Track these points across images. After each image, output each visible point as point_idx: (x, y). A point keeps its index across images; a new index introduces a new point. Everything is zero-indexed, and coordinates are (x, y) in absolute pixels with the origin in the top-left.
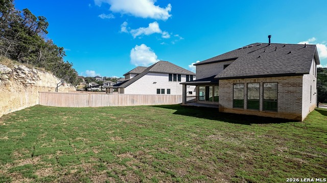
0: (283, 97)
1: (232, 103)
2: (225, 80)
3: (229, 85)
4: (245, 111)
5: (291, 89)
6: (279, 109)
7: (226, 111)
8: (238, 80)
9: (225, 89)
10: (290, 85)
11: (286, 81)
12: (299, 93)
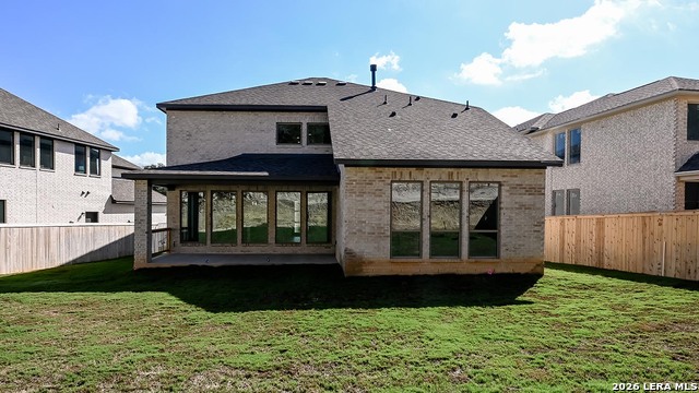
0: (510, 219)
1: (387, 244)
2: (366, 170)
3: (378, 185)
4: (426, 263)
5: (527, 199)
6: (503, 249)
7: (370, 271)
8: (406, 171)
9: (367, 198)
10: (524, 191)
11: (516, 181)
12: (539, 209)
